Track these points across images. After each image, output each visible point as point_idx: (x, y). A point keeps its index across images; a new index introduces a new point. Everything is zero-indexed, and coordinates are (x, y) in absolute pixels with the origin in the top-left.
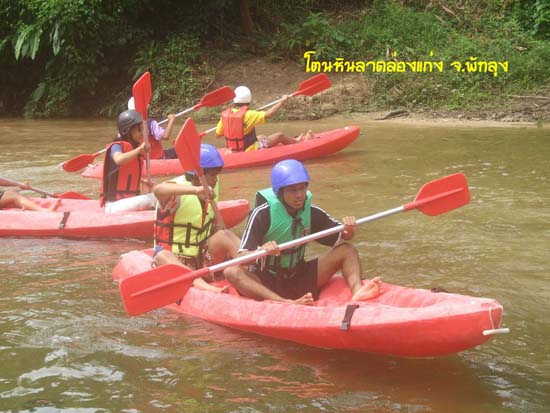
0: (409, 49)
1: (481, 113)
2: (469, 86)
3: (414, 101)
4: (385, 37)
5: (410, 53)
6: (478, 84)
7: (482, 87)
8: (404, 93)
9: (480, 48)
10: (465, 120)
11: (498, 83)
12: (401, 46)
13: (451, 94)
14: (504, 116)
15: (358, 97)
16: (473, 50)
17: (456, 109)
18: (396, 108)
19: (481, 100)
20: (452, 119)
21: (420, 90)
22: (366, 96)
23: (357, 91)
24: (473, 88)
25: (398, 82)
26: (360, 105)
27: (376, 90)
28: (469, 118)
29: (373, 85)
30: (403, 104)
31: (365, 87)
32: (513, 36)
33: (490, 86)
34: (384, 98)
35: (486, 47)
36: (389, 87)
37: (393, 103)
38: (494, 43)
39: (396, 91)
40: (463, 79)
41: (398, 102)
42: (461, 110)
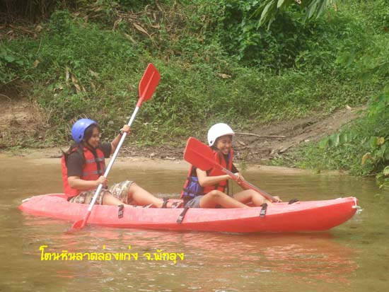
0: (93, 73)
1: (178, 150)
2: (164, 118)
4: (65, 58)
5: (94, 78)
6: (174, 116)
7: (179, 121)
9: (177, 74)
10: (158, 160)
11: (198, 116)
12: (84, 69)
13: (143, 128)
15: (31, 129)
16: (169, 77)
17: (148, 146)
19: (178, 136)
20: (143, 158)
21: (106, 122)
22: (40, 129)
23: (30, 122)
24: (169, 121)
26: (32, 139)
27: (52, 122)
28: (162, 158)
29: (49, 116)
31: (39, 117)
32: (215, 61)
33: (189, 120)
34: (62, 131)
35: (185, 73)
36: (69, 117)
38: (193, 69)
40: (157, 110)
42: (153, 147)
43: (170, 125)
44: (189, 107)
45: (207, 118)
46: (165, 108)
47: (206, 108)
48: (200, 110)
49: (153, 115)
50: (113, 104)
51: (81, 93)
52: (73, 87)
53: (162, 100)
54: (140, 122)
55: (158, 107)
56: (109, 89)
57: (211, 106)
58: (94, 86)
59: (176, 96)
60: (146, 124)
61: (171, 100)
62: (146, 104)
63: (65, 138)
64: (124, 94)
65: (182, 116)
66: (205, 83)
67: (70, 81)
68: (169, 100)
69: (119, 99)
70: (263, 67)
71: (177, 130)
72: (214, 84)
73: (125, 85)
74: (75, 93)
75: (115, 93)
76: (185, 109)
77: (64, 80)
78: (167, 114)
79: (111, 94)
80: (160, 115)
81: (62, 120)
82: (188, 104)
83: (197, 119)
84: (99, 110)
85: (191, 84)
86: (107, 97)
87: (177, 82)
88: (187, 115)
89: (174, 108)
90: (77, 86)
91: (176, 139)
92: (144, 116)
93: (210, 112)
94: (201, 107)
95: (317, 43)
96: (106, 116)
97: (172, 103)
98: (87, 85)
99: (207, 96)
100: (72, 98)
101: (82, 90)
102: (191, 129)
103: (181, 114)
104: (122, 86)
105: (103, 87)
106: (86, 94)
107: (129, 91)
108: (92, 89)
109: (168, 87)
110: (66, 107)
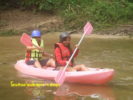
0: (78, 6)
1: (107, 32)
2: (103, 21)
3: (80, 27)
4: (69, 1)
6: (106, 20)
7: (108, 22)
8: (76, 24)
9: (107, 6)
10: (101, 35)
11: (114, 20)
12: (75, 5)
13: (95, 24)
14: (116, 33)
15: (57, 25)
16: (104, 7)
17: (97, 30)
18: (73, 30)
19: (107, 27)
20: (96, 35)
21: (83, 22)
22: (60, 25)
23: (57, 23)
24: (104, 22)
25: (74, 19)
26: (58, 29)
27: (65, 23)
28: (102, 34)
29: (63, 21)
30: (76, 28)
31: (60, 21)
32: (120, 1)
34: (68, 26)
35: (109, 5)
36: (70, 21)
37: (72, 28)
38: (112, 4)
39: (73, 23)
40: (100, 18)
41: (74, 28)
42: (99, 31)
43: (105, 23)
44: (111, 17)
45: (117, 20)
46: (103, 17)
47: (117, 17)
48: (115, 18)
49: (99, 20)
50: (85, 16)
51: (74, 13)
52: (72, 11)
53: (102, 15)
54: (94, 22)
55: (100, 17)
56: (84, 11)
57: (119, 17)
58: (78, 10)
59: (106, 13)
60: (96, 23)
61: (105, 15)
62: (96, 16)
63: (69, 28)
64: (89, 13)
65: (108, 20)
66: (116, 9)
67: (71, 9)
68: (104, 15)
69: (87, 14)
71: (107, 25)
72: (119, 9)
73: (89, 9)
74: (72, 13)
75: (86, 13)
76: (110, 17)
77: (68, 8)
78: (104, 19)
79: (84, 13)
80: (101, 20)
81: (68, 22)
82: (111, 16)
83: (114, 21)
84: (80, 18)
85: (111, 9)
86: (83, 14)
87: (107, 8)
88: (110, 20)
89: (106, 17)
90: (73, 10)
91: (107, 28)
92: (96, 20)
93: (118, 19)
94: (115, 17)
96: (83, 20)
97: (105, 16)
98: (76, 10)
99: (117, 13)
100: (71, 14)
101: (74, 12)
102: (112, 25)
103: (108, 19)
104: (88, 10)
105: (81, 10)
106: (76, 13)
107: (91, 12)
108: (78, 11)
109: (104, 10)
110: (69, 18)
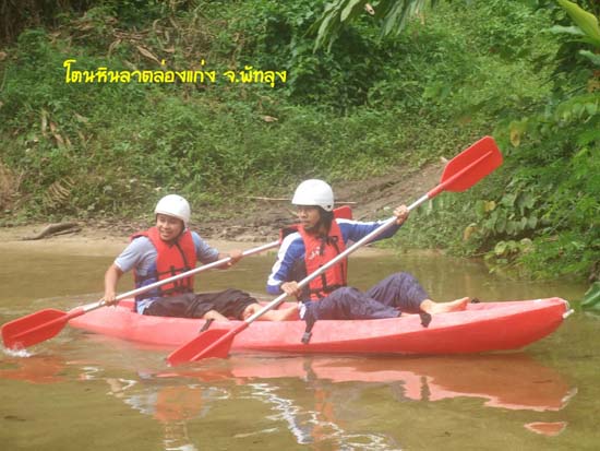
43: (193, 189)
44: (218, 164)
45: (244, 178)
46: (185, 166)
47: (243, 164)
48: (235, 168)
49: (167, 178)
50: (110, 161)
51: (64, 147)
52: (53, 137)
53: (181, 155)
54: (149, 186)
55: (175, 164)
56: (105, 141)
57: (250, 162)
58: (82, 137)
59: (199, 149)
60: (158, 189)
61: (193, 155)
62: (157, 161)
63: (42, 211)
64: (126, 147)
65: (208, 177)
66: (240, 130)
67: (49, 130)
68: (190, 155)
69: (119, 154)
70: (322, 106)
71: (202, 196)
72: (253, 130)
73: (127, 133)
74: (56, 147)
75: (113, 146)
76: (213, 166)
77: (39, 129)
78: (188, 175)
79: (107, 148)
80: (178, 176)
81: (38, 185)
82: (218, 159)
83: (230, 181)
84: (90, 170)
85: (220, 132)
86: (102, 152)
87: (200, 129)
88: (215, 175)
89: (197, 166)
90: (58, 137)
91: (201, 210)
92: (156, 178)
93: (249, 171)
94: (235, 163)
95: (399, 71)
96: (100, 178)
97: (194, 159)
98: (73, 136)
99: (244, 148)
100: (52, 154)
101: (65, 142)
102: (222, 195)
103: (208, 174)
104: (122, 135)
105: (95, 138)
106: (71, 147)
107: (134, 143)
108: (80, 140)
109: (188, 135)
110: (43, 168)
